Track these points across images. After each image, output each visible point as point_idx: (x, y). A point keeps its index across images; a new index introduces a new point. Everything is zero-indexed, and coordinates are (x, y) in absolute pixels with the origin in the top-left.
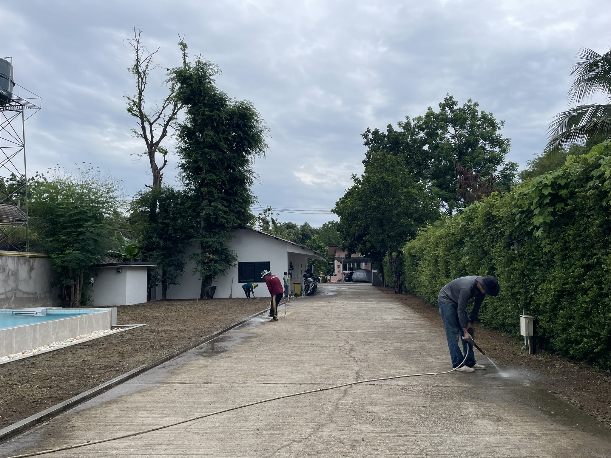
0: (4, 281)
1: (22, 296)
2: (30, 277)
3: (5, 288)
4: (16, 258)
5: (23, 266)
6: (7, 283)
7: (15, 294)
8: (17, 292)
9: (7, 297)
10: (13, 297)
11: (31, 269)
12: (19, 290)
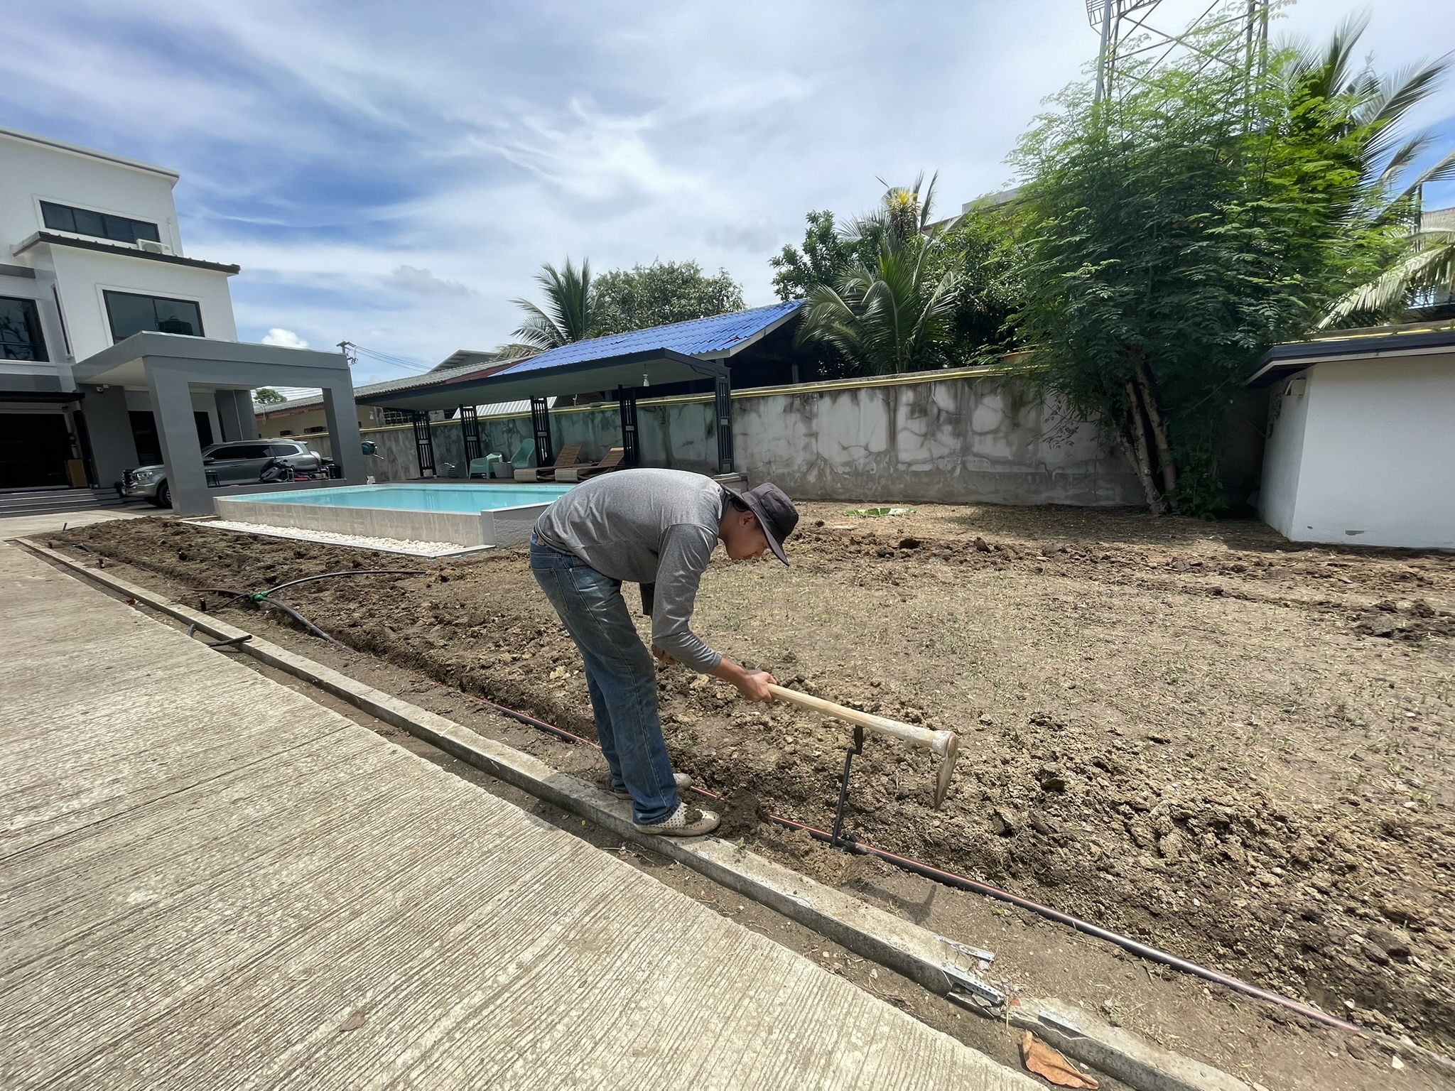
0: (925, 436)
1: (987, 467)
2: (1016, 425)
3: (930, 450)
4: (959, 384)
5: (987, 400)
6: (936, 441)
7: (964, 464)
8: (971, 458)
9: (938, 468)
10: (958, 470)
11: (1016, 405)
12: (976, 455)
